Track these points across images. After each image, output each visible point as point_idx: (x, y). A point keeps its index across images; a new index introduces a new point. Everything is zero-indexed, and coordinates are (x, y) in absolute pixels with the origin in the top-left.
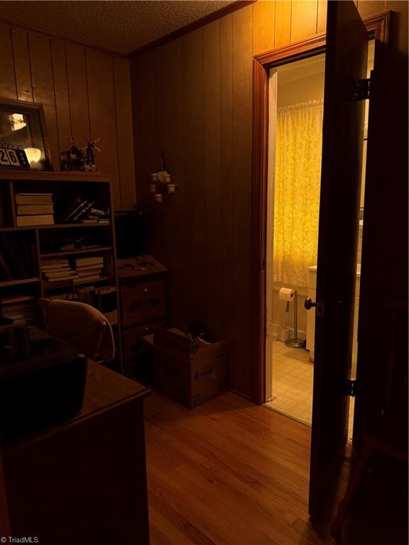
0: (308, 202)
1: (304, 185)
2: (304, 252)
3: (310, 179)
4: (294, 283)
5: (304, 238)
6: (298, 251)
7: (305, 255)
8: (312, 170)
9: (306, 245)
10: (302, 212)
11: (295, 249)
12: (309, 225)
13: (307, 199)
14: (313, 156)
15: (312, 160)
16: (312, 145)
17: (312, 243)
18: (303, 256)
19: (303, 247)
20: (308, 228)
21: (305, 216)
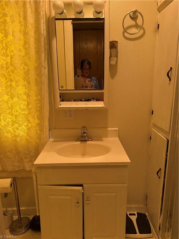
0: (14, 84)
1: (5, 66)
2: (16, 136)
3: (12, 58)
4: (10, 168)
5: (14, 122)
6: (9, 135)
7: (18, 139)
8: (12, 48)
9: (17, 129)
10: (8, 95)
11: (6, 134)
12: (18, 108)
13: (11, 81)
14: (11, 32)
15: (10, 37)
16: (8, 19)
17: (23, 126)
18: (16, 141)
19: (15, 132)
20: (17, 111)
21: (12, 99)
